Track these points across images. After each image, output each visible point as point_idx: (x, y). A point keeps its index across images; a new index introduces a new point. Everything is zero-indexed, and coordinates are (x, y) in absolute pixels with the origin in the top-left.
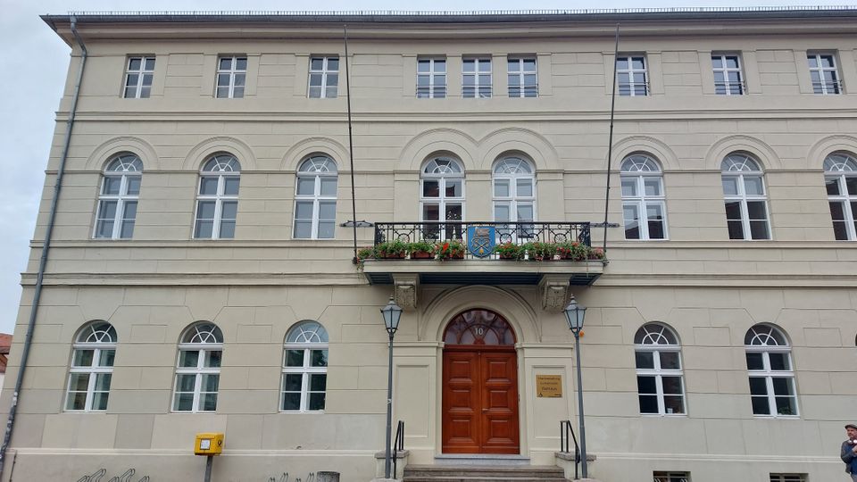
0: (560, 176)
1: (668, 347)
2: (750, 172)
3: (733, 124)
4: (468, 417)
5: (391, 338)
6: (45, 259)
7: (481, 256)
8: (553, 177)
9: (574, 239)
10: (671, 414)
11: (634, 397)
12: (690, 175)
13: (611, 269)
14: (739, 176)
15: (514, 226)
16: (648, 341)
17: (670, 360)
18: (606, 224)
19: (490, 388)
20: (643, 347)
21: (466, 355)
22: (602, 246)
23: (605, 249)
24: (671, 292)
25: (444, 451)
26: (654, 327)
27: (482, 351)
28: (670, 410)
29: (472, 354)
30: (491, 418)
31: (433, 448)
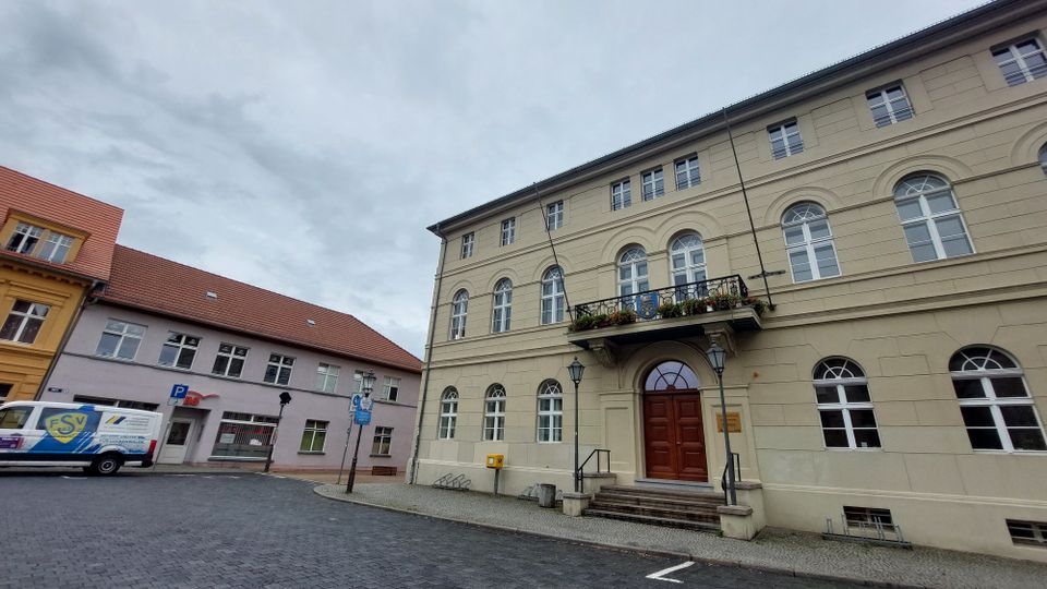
0: (724, 241)
1: (854, 380)
2: (934, 189)
3: (903, 149)
4: (666, 449)
5: (577, 387)
6: (430, 355)
7: (649, 318)
8: (717, 243)
9: (726, 291)
10: (865, 449)
11: (819, 431)
12: (857, 210)
13: (780, 312)
14: (919, 197)
15: (673, 290)
16: (830, 376)
17: (858, 393)
18: (764, 274)
19: (682, 426)
20: (824, 381)
21: (662, 398)
22: (765, 293)
23: (769, 295)
24: (848, 325)
25: (648, 476)
26: (835, 361)
27: (672, 394)
28: (864, 444)
29: (666, 398)
30: (685, 450)
31: (634, 472)
